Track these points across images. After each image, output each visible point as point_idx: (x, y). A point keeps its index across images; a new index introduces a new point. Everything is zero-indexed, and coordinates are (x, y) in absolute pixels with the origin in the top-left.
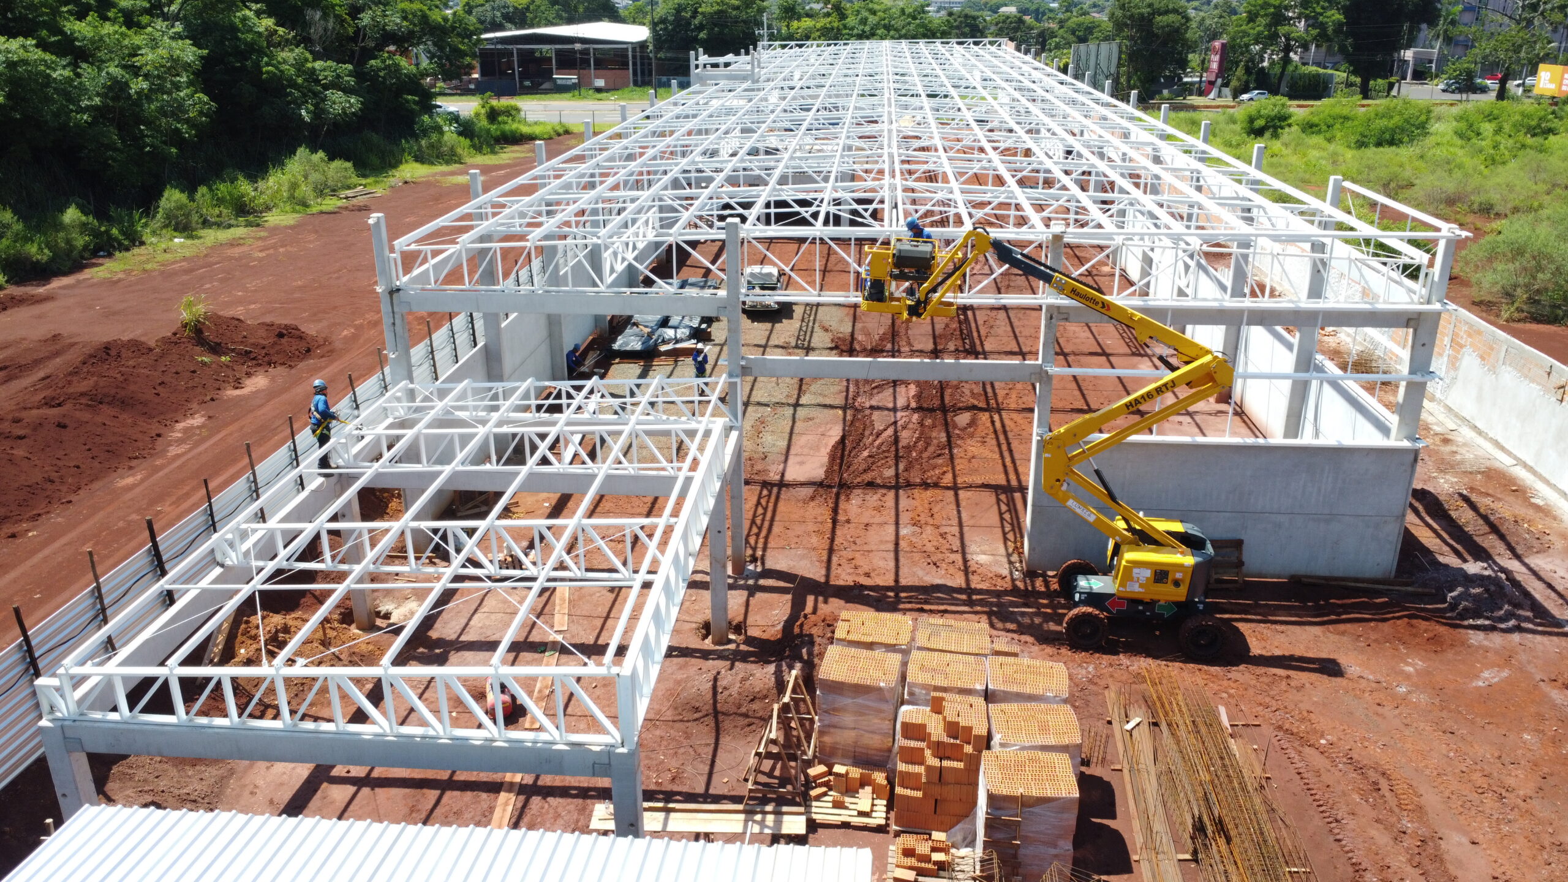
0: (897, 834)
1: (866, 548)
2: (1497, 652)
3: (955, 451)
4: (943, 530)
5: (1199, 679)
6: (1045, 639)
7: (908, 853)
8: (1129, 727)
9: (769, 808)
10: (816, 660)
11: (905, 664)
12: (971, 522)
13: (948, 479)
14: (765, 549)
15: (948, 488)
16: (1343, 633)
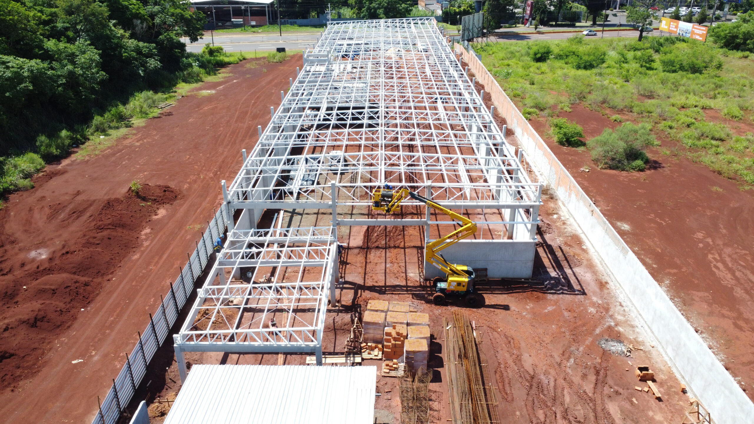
0: (385, 361)
1: (376, 272)
2: (554, 301)
3: (405, 233)
4: (400, 264)
5: (470, 312)
6: (428, 302)
7: (387, 365)
8: (448, 328)
9: (351, 356)
10: (362, 312)
11: (386, 315)
12: (409, 261)
13: (402, 245)
14: (345, 274)
15: (402, 248)
16: (512, 297)
